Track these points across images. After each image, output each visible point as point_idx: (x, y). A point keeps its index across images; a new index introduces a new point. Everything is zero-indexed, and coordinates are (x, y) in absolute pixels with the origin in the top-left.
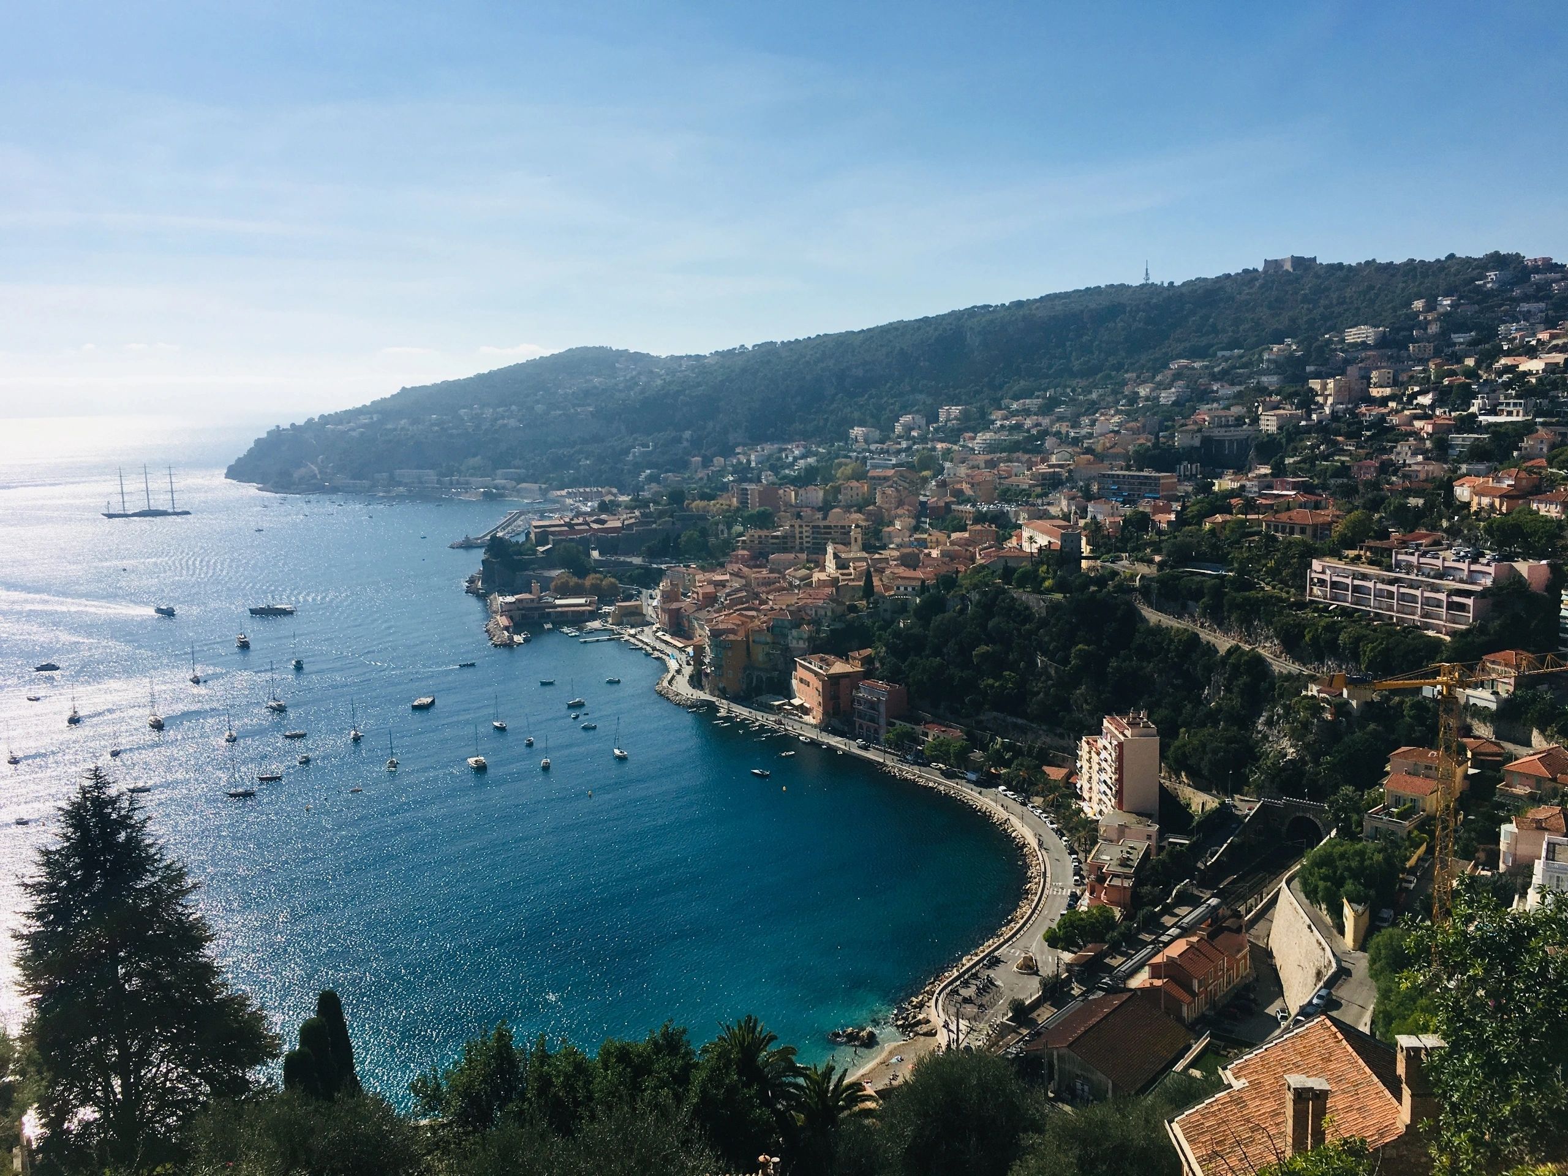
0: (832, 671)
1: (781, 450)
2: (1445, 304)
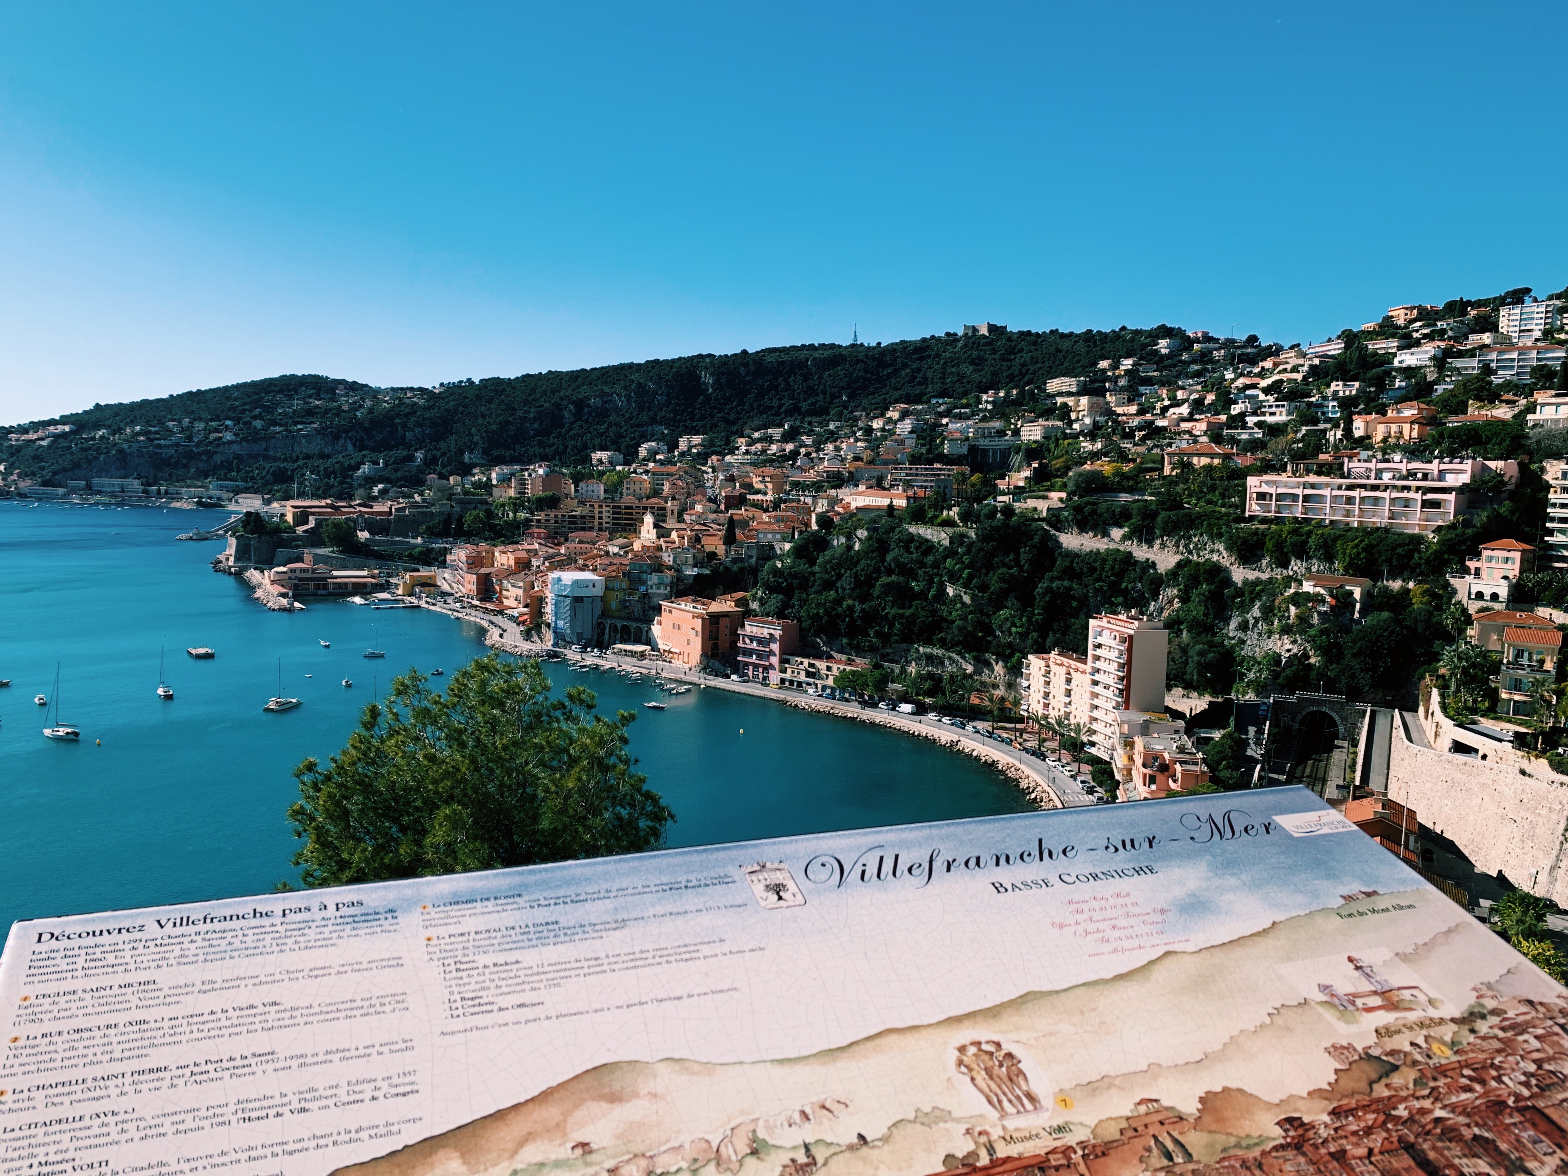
0: (710, 610)
1: (522, 470)
2: (1127, 363)
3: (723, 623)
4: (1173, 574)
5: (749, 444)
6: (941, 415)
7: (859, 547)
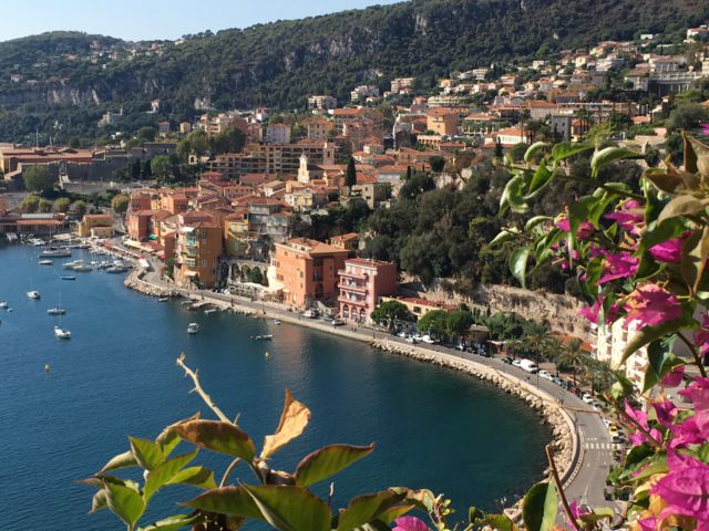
0: (316, 251)
3: (328, 263)
5: (454, 85)
7: (461, 187)
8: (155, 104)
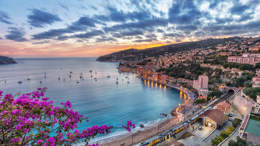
0: (158, 74)
2: (230, 42)
3: (160, 75)
4: (215, 70)
5: (177, 54)
6: (202, 50)
7: (177, 66)
8: (141, 56)
